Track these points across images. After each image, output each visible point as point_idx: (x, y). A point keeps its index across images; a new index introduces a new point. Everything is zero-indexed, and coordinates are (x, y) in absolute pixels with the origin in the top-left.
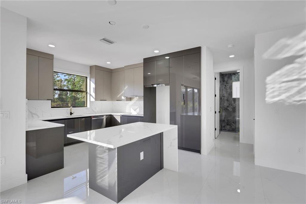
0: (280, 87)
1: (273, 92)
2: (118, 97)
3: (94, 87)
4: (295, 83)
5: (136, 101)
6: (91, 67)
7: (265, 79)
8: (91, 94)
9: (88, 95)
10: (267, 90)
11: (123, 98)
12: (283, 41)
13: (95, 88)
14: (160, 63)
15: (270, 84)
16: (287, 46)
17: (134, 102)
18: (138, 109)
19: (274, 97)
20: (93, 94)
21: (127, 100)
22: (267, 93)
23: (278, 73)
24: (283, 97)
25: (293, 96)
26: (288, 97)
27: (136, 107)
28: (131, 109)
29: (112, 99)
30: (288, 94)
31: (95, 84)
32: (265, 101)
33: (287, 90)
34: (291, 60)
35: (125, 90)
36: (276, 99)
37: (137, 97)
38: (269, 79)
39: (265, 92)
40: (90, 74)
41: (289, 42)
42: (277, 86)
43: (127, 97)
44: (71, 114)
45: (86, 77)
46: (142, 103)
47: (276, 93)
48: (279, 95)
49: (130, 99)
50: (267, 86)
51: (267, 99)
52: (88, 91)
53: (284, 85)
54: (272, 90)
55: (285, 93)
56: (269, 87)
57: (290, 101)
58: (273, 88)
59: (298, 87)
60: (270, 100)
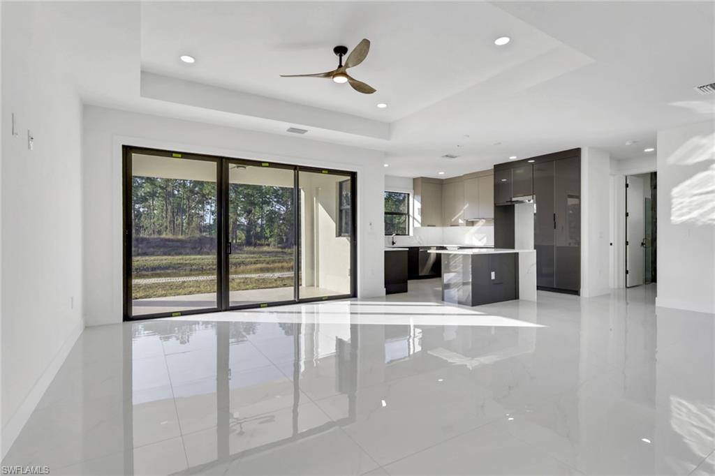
0: (690, 202)
1: (682, 208)
2: (453, 220)
3: (420, 207)
4: (710, 196)
5: (483, 225)
6: (415, 180)
7: (671, 191)
8: (415, 217)
9: (411, 219)
10: (673, 206)
11: (461, 221)
12: (695, 140)
13: (422, 209)
14: (520, 171)
15: (676, 197)
16: (699, 147)
17: (478, 227)
18: (485, 238)
19: (682, 215)
20: (419, 218)
21: (467, 225)
22: (674, 210)
23: (688, 183)
24: (694, 214)
26: (702, 215)
27: (482, 236)
28: (474, 238)
29: (443, 224)
30: (701, 211)
31: (422, 203)
32: (670, 220)
33: (700, 205)
34: (705, 166)
35: (465, 210)
36: (685, 218)
37: (484, 221)
38: (675, 191)
39: (670, 208)
40: (414, 189)
41: (704, 141)
42: (687, 200)
43: (467, 221)
44: (393, 243)
45: (408, 194)
46: (491, 229)
47: (685, 210)
48: (689, 213)
49: (472, 223)
50: (674, 201)
51: (672, 218)
52: (411, 213)
53: (695, 198)
54: (679, 206)
55: (698, 209)
56: (675, 201)
57: (704, 220)
58: (682, 203)
59: (711, 201)
60: (677, 219)
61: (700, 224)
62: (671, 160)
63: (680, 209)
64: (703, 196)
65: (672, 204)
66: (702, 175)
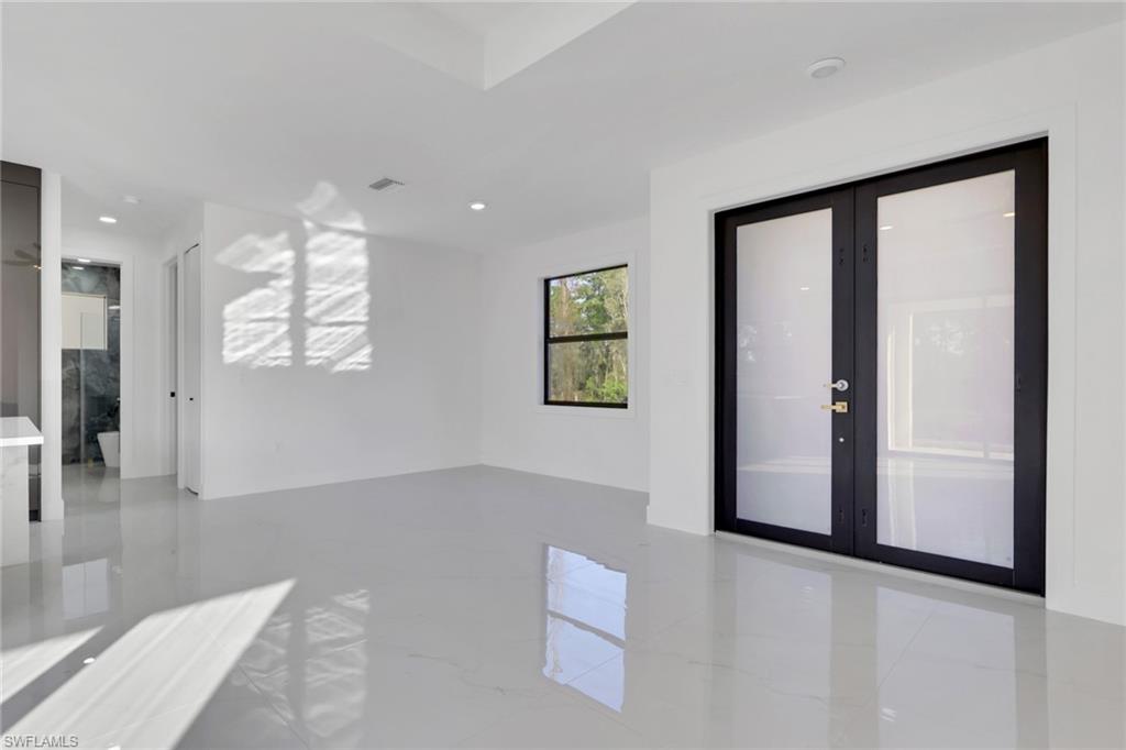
0: (247, 331)
1: (237, 337)
4: (268, 325)
7: (222, 309)
10: (226, 333)
12: (251, 240)
15: (230, 320)
16: (255, 251)
19: (236, 349)
22: (226, 339)
23: (243, 300)
24: (252, 350)
25: (262, 351)
30: (259, 345)
32: (222, 357)
33: (259, 337)
36: (240, 354)
38: (229, 309)
39: (223, 337)
41: (261, 244)
42: (242, 327)
47: (240, 342)
48: (245, 346)
50: (226, 325)
53: (252, 325)
54: (234, 335)
55: (255, 342)
56: (229, 326)
57: (262, 359)
58: (236, 330)
59: (273, 332)
60: (230, 356)
61: (257, 364)
62: (223, 258)
63: (235, 339)
64: (262, 324)
65: (223, 330)
66: (258, 294)
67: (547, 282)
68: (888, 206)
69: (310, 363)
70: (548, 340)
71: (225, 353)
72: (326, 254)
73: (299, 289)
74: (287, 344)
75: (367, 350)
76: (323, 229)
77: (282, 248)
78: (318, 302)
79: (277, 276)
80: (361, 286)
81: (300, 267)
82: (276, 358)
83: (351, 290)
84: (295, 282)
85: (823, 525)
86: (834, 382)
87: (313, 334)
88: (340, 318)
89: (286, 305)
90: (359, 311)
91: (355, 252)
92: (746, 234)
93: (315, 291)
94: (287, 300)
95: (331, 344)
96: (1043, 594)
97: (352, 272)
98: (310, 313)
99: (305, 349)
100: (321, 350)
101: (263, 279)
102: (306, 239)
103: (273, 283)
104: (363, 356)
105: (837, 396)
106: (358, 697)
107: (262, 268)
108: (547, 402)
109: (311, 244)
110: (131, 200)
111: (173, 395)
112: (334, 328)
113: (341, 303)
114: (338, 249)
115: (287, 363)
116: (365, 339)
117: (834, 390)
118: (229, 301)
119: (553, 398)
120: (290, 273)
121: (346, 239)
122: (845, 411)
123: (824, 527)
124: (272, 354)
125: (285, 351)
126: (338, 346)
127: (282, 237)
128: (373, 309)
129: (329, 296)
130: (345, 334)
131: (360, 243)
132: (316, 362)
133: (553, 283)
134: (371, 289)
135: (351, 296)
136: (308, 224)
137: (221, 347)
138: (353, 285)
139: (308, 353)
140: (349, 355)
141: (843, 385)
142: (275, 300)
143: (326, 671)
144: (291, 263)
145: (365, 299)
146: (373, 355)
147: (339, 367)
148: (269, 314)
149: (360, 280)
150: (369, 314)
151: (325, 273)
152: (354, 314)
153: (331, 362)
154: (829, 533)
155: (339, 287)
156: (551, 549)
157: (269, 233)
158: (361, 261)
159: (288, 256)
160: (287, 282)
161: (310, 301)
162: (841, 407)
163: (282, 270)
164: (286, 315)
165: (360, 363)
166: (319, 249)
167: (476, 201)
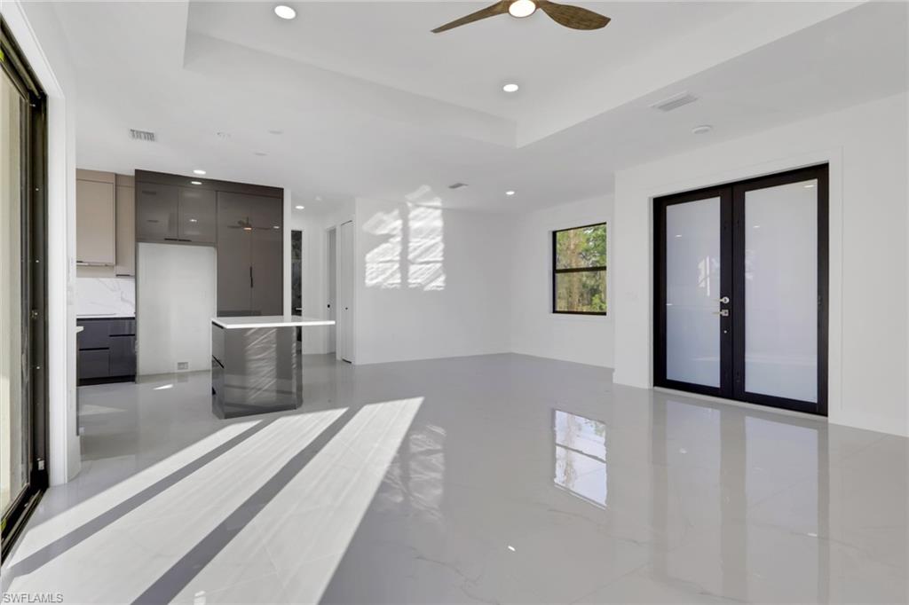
0: (378, 268)
4: (389, 265)
7: (365, 256)
12: (380, 215)
15: (369, 262)
16: (382, 221)
19: (372, 279)
22: (367, 274)
23: (376, 250)
24: (380, 279)
25: (388, 278)
26: (384, 280)
30: (383, 276)
32: (364, 283)
33: (384, 272)
36: (374, 282)
38: (369, 256)
39: (365, 272)
41: (385, 218)
42: (375, 266)
47: (374, 275)
48: (376, 277)
50: (367, 265)
53: (381, 265)
54: (371, 271)
55: (382, 274)
57: (385, 284)
58: (372, 268)
59: (390, 268)
60: (369, 282)
61: (383, 287)
62: (366, 227)
63: (371, 273)
64: (385, 264)
65: (365, 268)
66: (384, 246)
67: (554, 233)
68: (750, 196)
69: (411, 286)
70: (555, 271)
71: (367, 281)
72: (420, 220)
73: (405, 242)
74: (399, 275)
75: (442, 278)
76: (418, 206)
77: (396, 219)
78: (415, 249)
79: (393, 236)
80: (439, 239)
81: (405, 230)
82: (392, 284)
83: (433, 242)
84: (403, 239)
85: (715, 382)
86: (721, 298)
87: (413, 269)
88: (426, 260)
89: (397, 253)
90: (437, 255)
91: (435, 219)
92: (672, 211)
93: (413, 243)
94: (398, 249)
95: (422, 274)
96: (826, 415)
97: (433, 230)
98: (411, 257)
99: (408, 279)
100: (416, 278)
101: (386, 238)
102: (408, 212)
103: (391, 240)
104: (440, 282)
105: (723, 306)
106: (438, 492)
107: (385, 232)
108: (555, 312)
109: (411, 215)
110: (318, 199)
111: (329, 306)
112: (423, 266)
113: (428, 250)
114: (425, 217)
115: (398, 286)
116: (441, 272)
117: (721, 303)
118: (368, 252)
119: (558, 309)
120: (400, 233)
121: (430, 210)
122: (727, 315)
123: (716, 382)
124: (391, 282)
125: (397, 280)
126: (426, 276)
127: (396, 212)
128: (446, 252)
129: (420, 246)
130: (429, 269)
131: (438, 212)
132: (414, 286)
133: (558, 234)
134: (446, 240)
135: (433, 246)
136: (410, 205)
137: (364, 278)
138: (433, 238)
139: (410, 281)
140: (431, 281)
141: (727, 300)
142: (392, 250)
143: (421, 473)
144: (400, 227)
145: (441, 247)
146: (446, 281)
147: (428, 288)
148: (388, 258)
149: (438, 236)
150: (443, 256)
151: (419, 231)
152: (435, 257)
153: (421, 286)
154: (718, 386)
155: (425, 241)
156: (558, 412)
157: (388, 211)
158: (439, 223)
159: (399, 223)
160: (398, 239)
161: (411, 249)
162: (725, 313)
163: (394, 233)
164: (398, 258)
165: (438, 287)
166: (415, 218)
167: (508, 190)
